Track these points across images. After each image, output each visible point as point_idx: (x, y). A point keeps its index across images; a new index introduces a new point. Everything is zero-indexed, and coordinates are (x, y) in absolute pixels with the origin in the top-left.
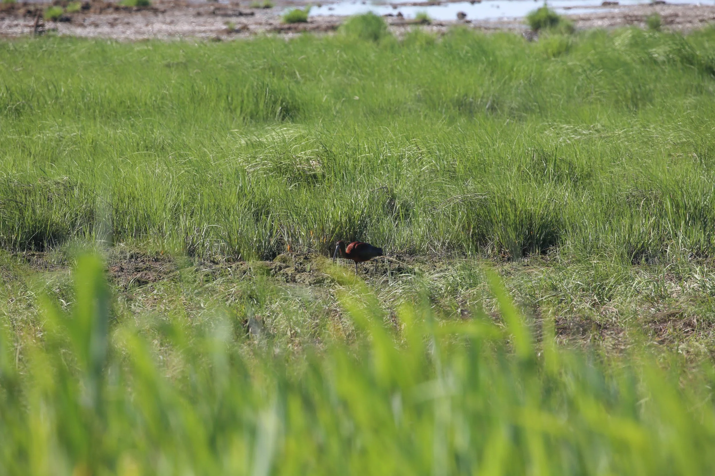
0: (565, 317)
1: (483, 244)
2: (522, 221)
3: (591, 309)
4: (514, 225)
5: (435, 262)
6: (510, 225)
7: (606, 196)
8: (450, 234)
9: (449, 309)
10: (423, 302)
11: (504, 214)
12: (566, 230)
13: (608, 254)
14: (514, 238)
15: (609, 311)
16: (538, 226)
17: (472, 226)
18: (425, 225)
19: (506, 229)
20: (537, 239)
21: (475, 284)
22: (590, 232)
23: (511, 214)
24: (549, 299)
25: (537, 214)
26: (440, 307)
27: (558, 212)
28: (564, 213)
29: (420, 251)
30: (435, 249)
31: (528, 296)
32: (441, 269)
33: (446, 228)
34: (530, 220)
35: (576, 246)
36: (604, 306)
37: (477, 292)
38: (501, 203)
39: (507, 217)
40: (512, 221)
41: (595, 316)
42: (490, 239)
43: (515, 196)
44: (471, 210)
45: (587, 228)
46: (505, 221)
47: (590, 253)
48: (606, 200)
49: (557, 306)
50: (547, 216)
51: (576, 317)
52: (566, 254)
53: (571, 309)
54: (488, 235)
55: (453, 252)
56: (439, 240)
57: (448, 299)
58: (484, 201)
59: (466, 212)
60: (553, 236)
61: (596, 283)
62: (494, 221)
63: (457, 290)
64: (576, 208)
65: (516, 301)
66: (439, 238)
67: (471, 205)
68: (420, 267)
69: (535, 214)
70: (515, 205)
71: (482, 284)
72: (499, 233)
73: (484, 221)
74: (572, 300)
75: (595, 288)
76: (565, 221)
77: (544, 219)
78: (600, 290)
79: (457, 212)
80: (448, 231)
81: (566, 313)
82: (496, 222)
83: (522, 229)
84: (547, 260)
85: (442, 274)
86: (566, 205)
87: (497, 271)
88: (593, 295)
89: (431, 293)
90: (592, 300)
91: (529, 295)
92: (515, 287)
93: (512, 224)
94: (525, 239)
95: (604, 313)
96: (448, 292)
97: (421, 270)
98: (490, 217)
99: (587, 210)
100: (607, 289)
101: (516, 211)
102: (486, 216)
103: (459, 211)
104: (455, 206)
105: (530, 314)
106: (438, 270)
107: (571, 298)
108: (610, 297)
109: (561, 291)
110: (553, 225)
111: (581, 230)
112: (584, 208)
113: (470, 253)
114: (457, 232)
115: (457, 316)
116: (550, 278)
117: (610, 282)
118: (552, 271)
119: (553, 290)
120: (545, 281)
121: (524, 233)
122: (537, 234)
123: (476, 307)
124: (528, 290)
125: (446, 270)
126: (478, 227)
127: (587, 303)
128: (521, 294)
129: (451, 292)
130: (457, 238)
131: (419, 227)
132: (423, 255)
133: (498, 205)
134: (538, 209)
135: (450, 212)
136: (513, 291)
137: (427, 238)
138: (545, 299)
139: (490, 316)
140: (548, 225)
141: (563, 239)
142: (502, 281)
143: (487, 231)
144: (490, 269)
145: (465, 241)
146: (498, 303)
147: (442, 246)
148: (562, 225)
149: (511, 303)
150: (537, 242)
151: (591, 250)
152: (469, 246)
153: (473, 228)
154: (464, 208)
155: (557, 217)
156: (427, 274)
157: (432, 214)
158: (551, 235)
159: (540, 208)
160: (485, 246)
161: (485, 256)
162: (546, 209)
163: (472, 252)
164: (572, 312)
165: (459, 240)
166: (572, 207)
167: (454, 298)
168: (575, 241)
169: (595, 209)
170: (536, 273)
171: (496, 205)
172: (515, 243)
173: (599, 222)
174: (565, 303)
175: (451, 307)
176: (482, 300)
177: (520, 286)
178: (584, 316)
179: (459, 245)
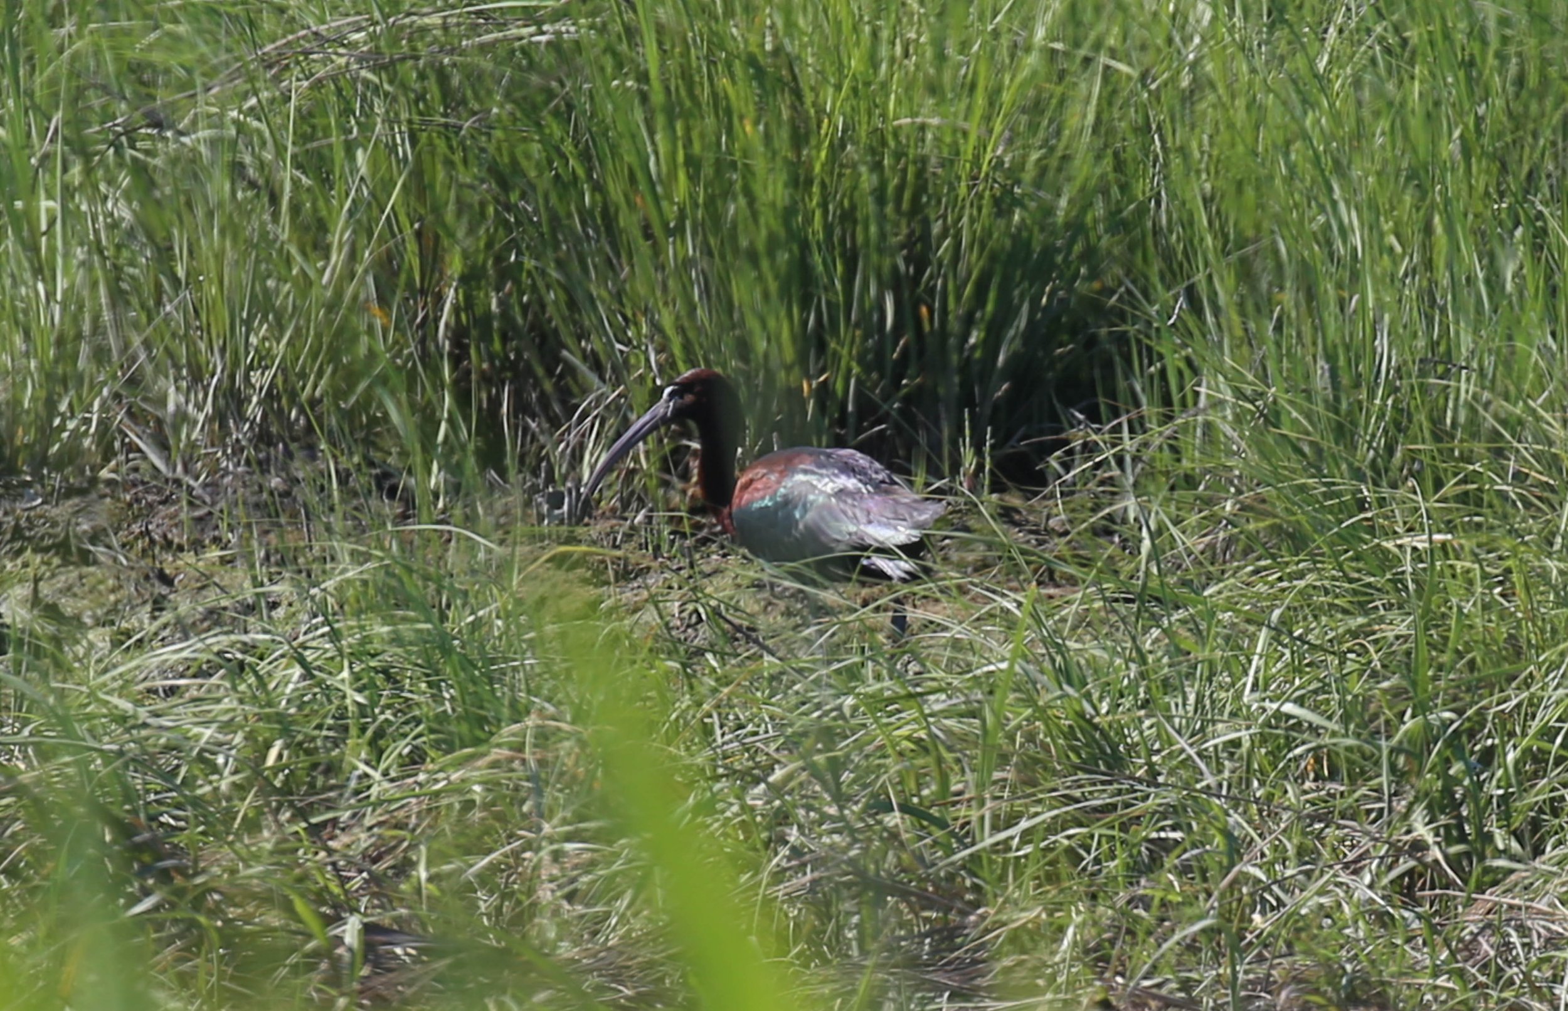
0: (1186, 985)
1: (543, 398)
2: (848, 217)
3: (1383, 919)
4: (783, 257)
5: (168, 545)
6: (753, 257)
7: (1504, 22)
8: (279, 327)
9: (274, 919)
10: (60, 868)
11: (707, 171)
12: (1192, 295)
13: (1519, 477)
14: (789, 354)
15: (1523, 931)
16: (973, 262)
17: (455, 266)
18: (80, 253)
19: (725, 282)
20: (966, 365)
21: (482, 721)
22: (1380, 306)
23: (759, 164)
24: (1061, 839)
25: (964, 168)
26: (198, 903)
27: (1132, 147)
28: (1176, 161)
29: (44, 460)
30: (163, 446)
31: (893, 819)
32: (212, 597)
33: (246, 278)
34: (916, 207)
35: (1272, 417)
36: (1490, 896)
37: (490, 785)
38: (686, 75)
39: (727, 193)
40: (769, 221)
41: (1414, 969)
42: (597, 366)
43: (790, 24)
44: (449, 131)
45: (1355, 276)
46: (715, 217)
47: (1378, 473)
48: (1501, 57)
49: (1123, 896)
50: (1039, 182)
51: (1267, 985)
52: (1190, 481)
53: (1225, 916)
54: (582, 334)
55: (301, 469)
56: (197, 376)
57: (267, 840)
58: (548, 59)
59: (405, 149)
60: (1092, 342)
61: (1421, 709)
62: (628, 221)
63: (331, 769)
64: (1275, 115)
65: (796, 852)
66: (193, 353)
67: (452, 100)
68: (45, 589)
69: (948, 163)
70: (797, 94)
71: (531, 721)
72: (667, 320)
73: (555, 220)
74: (1236, 847)
75: (1415, 752)
76: (1189, 223)
77: (1018, 202)
78: (1456, 768)
79: (339, 154)
80: (263, 304)
81: (1191, 947)
82: (648, 234)
83: (848, 281)
84: (1043, 534)
85: (218, 640)
86: (1189, 97)
87: (650, 616)
88: (1401, 806)
89: (129, 794)
90: (1397, 851)
91: (905, 808)
92: (791, 744)
93: (773, 244)
94: (874, 361)
95: (1486, 947)
96: (267, 789)
97: (52, 611)
98: (598, 188)
99: (1360, 134)
100: (1511, 757)
101: (800, 138)
102: (565, 185)
103: (350, 149)
104: (321, 106)
105: (913, 962)
106: (184, 605)
107: (1227, 834)
108: (1535, 825)
109: (1153, 773)
110: (1089, 254)
111: (1310, 294)
112: (1336, 117)
113: (436, 478)
114: (332, 307)
115: (335, 979)
116: (1065, 674)
117: (1534, 703)
118: (1083, 621)
119: (1088, 766)
120: (1030, 702)
121: (864, 316)
122: (969, 322)
123: (485, 901)
124: (894, 766)
125: (250, 609)
126: (506, 273)
127: (1355, 868)
128: (841, 799)
129: (286, 790)
130: (334, 356)
131: (38, 271)
132: (70, 492)
133: (658, 97)
134: (974, 128)
135: (280, 150)
136: (778, 774)
137: (100, 355)
138: (1027, 836)
139: (594, 979)
140: (1049, 251)
141: (1174, 361)
142: (687, 701)
143: (572, 304)
144: (595, 605)
145: (398, 381)
146: (658, 874)
147: (219, 416)
148: (1168, 255)
149: (756, 868)
150: (966, 386)
151: (1390, 450)
152: (429, 423)
153: (464, 280)
154: (391, 121)
155: (1124, 188)
156: (99, 638)
157: (140, 169)
158: (1074, 332)
159: (988, 119)
160: (555, 423)
161: (556, 501)
162: (1033, 127)
163: (454, 469)
164: (1238, 947)
165: (351, 377)
166: (1240, 116)
167: (315, 830)
168: (1264, 377)
169: (1416, 123)
170: (957, 631)
171: (644, 98)
172: (794, 395)
173: (1450, 230)
174: (1184, 870)
175: (288, 907)
176: (529, 846)
177: (829, 736)
178: (1333, 973)
179: (349, 416)
